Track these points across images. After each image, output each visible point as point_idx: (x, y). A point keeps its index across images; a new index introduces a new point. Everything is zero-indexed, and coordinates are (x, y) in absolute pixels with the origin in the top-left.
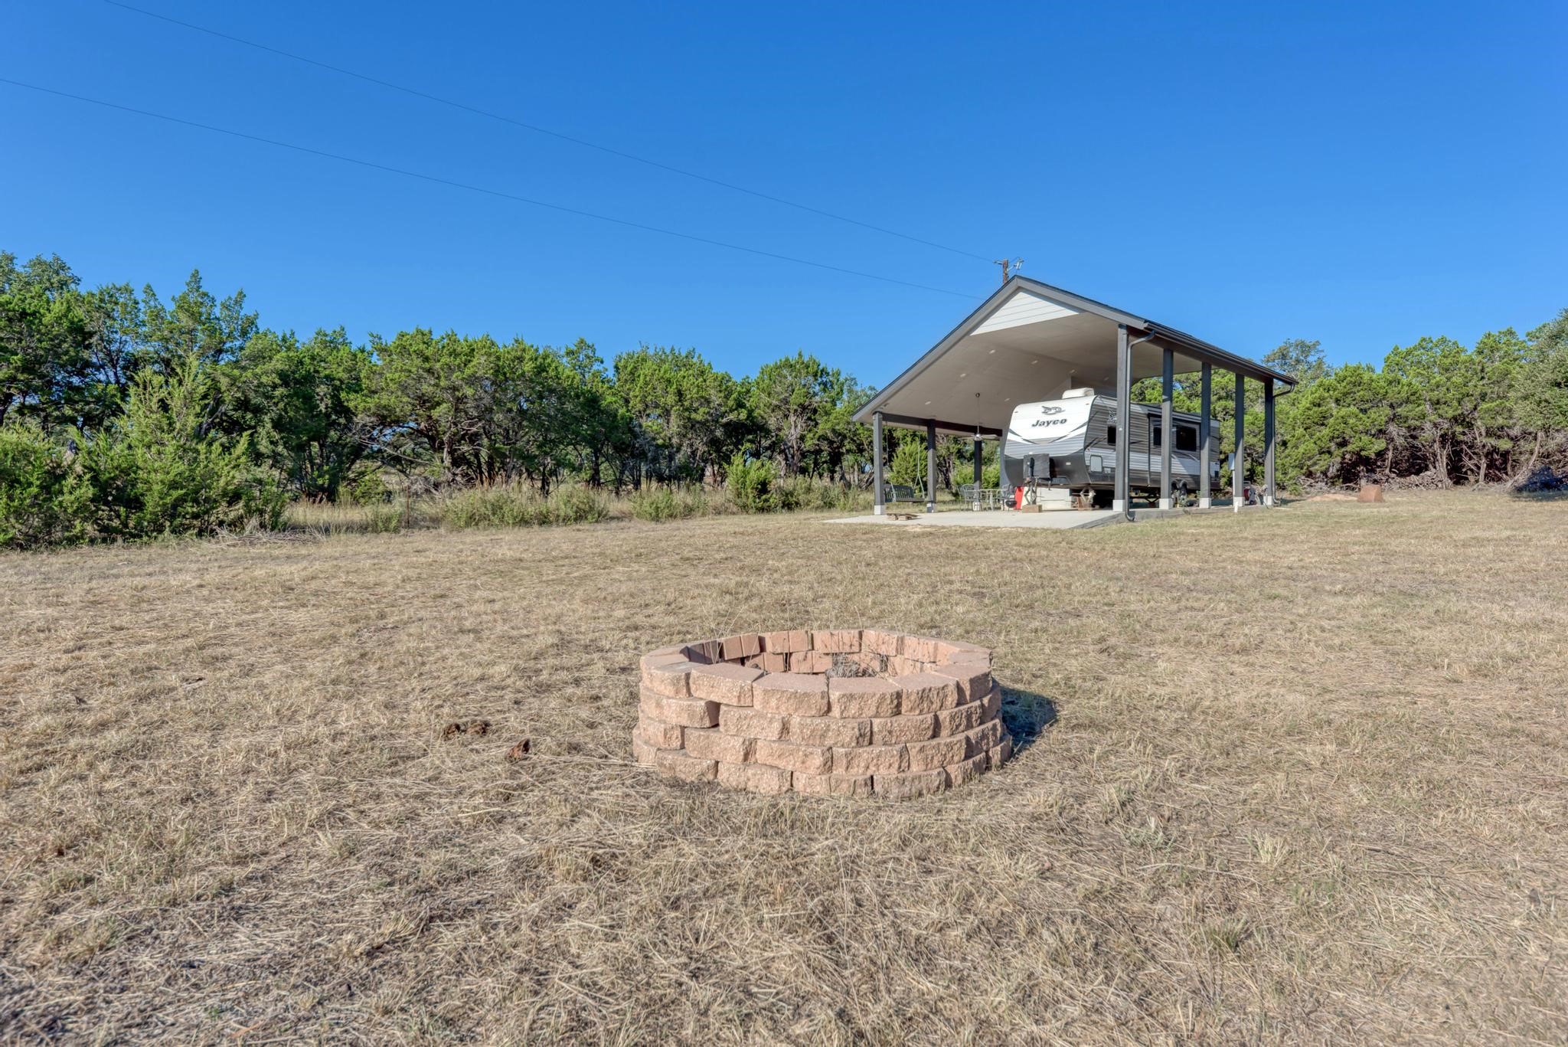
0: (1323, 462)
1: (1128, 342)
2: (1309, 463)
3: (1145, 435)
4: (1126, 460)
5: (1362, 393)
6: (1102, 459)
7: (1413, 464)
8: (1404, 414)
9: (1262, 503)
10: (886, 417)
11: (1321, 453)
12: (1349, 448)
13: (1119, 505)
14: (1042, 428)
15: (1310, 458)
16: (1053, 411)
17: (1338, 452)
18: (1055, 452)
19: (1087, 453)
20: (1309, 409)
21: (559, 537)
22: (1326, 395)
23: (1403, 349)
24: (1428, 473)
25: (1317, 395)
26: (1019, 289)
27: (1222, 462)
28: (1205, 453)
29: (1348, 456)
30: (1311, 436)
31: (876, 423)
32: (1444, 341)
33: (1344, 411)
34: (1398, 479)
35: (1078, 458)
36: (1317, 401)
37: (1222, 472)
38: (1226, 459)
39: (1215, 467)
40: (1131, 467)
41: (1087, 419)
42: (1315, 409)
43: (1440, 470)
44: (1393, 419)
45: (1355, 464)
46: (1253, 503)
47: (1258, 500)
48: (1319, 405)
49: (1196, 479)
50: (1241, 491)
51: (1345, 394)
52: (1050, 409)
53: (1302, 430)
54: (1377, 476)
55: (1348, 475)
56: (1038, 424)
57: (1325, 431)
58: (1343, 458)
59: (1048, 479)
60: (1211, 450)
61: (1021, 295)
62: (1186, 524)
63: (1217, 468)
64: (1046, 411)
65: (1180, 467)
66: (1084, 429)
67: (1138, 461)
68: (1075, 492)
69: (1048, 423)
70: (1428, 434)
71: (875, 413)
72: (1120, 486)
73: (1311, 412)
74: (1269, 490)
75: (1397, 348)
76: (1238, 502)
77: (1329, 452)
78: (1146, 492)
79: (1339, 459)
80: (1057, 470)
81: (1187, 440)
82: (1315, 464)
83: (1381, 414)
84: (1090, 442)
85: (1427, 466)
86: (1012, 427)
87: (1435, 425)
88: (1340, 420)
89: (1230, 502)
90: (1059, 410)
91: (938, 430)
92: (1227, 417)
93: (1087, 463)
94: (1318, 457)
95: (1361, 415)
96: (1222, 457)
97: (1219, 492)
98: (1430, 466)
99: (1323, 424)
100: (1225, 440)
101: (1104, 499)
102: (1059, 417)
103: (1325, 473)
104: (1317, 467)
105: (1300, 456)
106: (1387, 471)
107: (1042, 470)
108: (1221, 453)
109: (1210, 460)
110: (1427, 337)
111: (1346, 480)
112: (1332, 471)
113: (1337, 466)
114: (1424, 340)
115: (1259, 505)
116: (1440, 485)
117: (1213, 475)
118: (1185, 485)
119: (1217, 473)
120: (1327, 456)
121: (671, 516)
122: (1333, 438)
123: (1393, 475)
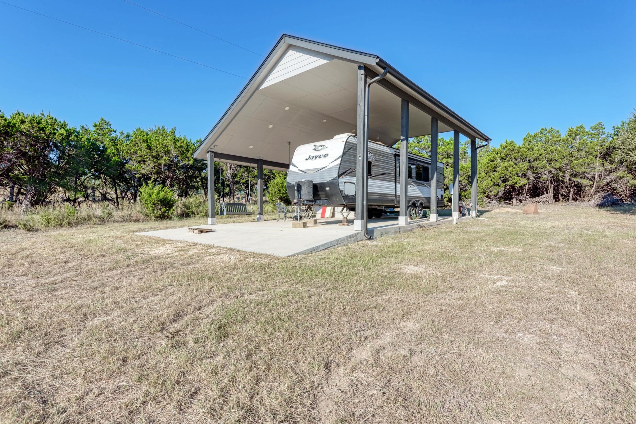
0: (495, 190)
1: (366, 81)
2: (488, 191)
4: (365, 185)
5: (515, 154)
7: (537, 191)
8: (536, 165)
9: (469, 214)
10: (217, 155)
11: (494, 185)
12: (508, 183)
13: (358, 225)
14: (312, 161)
15: (488, 189)
16: (320, 148)
17: (502, 185)
18: (317, 180)
19: (341, 180)
20: (488, 163)
22: (497, 156)
23: (532, 134)
24: (544, 196)
25: (492, 156)
26: (290, 47)
27: (445, 190)
28: (433, 182)
29: (508, 187)
30: (489, 176)
31: (209, 159)
32: (552, 129)
33: (506, 164)
34: (530, 199)
35: (334, 184)
36: (492, 159)
37: (445, 195)
38: (448, 188)
39: (441, 192)
40: (369, 190)
41: (341, 153)
42: (491, 163)
44: (530, 168)
45: (509, 192)
46: (464, 215)
47: (467, 213)
48: (493, 161)
49: (429, 199)
50: (457, 208)
51: (506, 156)
52: (318, 147)
53: (484, 174)
54: (521, 197)
55: (507, 197)
56: (310, 158)
57: (497, 174)
58: (505, 188)
59: (312, 201)
60: (438, 181)
61: (291, 52)
63: (442, 193)
64: (316, 148)
65: (414, 191)
66: (339, 161)
69: (316, 157)
70: (545, 176)
71: (208, 152)
72: (359, 208)
73: (489, 165)
74: (474, 207)
75: (529, 134)
76: (456, 215)
77: (498, 185)
79: (503, 189)
80: (319, 193)
82: (491, 191)
83: (524, 165)
84: (342, 171)
85: (543, 192)
86: (294, 161)
87: (550, 172)
88: (504, 169)
89: (450, 215)
90: (324, 147)
91: (264, 166)
92: (448, 167)
93: (341, 188)
94: (492, 187)
95: (515, 166)
96: (445, 187)
98: (545, 193)
99: (494, 171)
100: (447, 179)
102: (323, 152)
103: (496, 196)
104: (492, 193)
105: (484, 186)
106: (525, 195)
107: (307, 193)
108: (445, 185)
109: (437, 187)
110: (544, 128)
111: (505, 199)
112: (500, 195)
113: (502, 192)
114: (543, 129)
115: (467, 216)
116: (550, 202)
117: (440, 197)
118: (421, 204)
119: (442, 196)
120: (497, 187)
121: (60, 225)
122: (500, 178)
123: (528, 197)
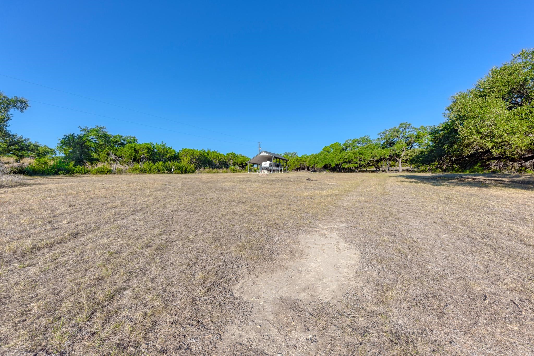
3: (274, 166)
4: (272, 168)
6: (270, 168)
7: (303, 169)
10: (249, 163)
13: (272, 172)
14: (265, 165)
18: (266, 167)
21: (216, 174)
28: (280, 167)
35: (268, 168)
41: (269, 164)
43: (306, 169)
47: (285, 172)
49: (279, 170)
61: (263, 152)
62: (278, 174)
64: (265, 163)
65: (277, 169)
67: (274, 168)
68: (268, 171)
72: (272, 170)
76: (283, 172)
78: (274, 171)
80: (267, 169)
81: (278, 166)
84: (270, 166)
86: (262, 164)
97: (281, 171)
101: (271, 172)
102: (267, 164)
107: (265, 169)
119: (281, 169)
